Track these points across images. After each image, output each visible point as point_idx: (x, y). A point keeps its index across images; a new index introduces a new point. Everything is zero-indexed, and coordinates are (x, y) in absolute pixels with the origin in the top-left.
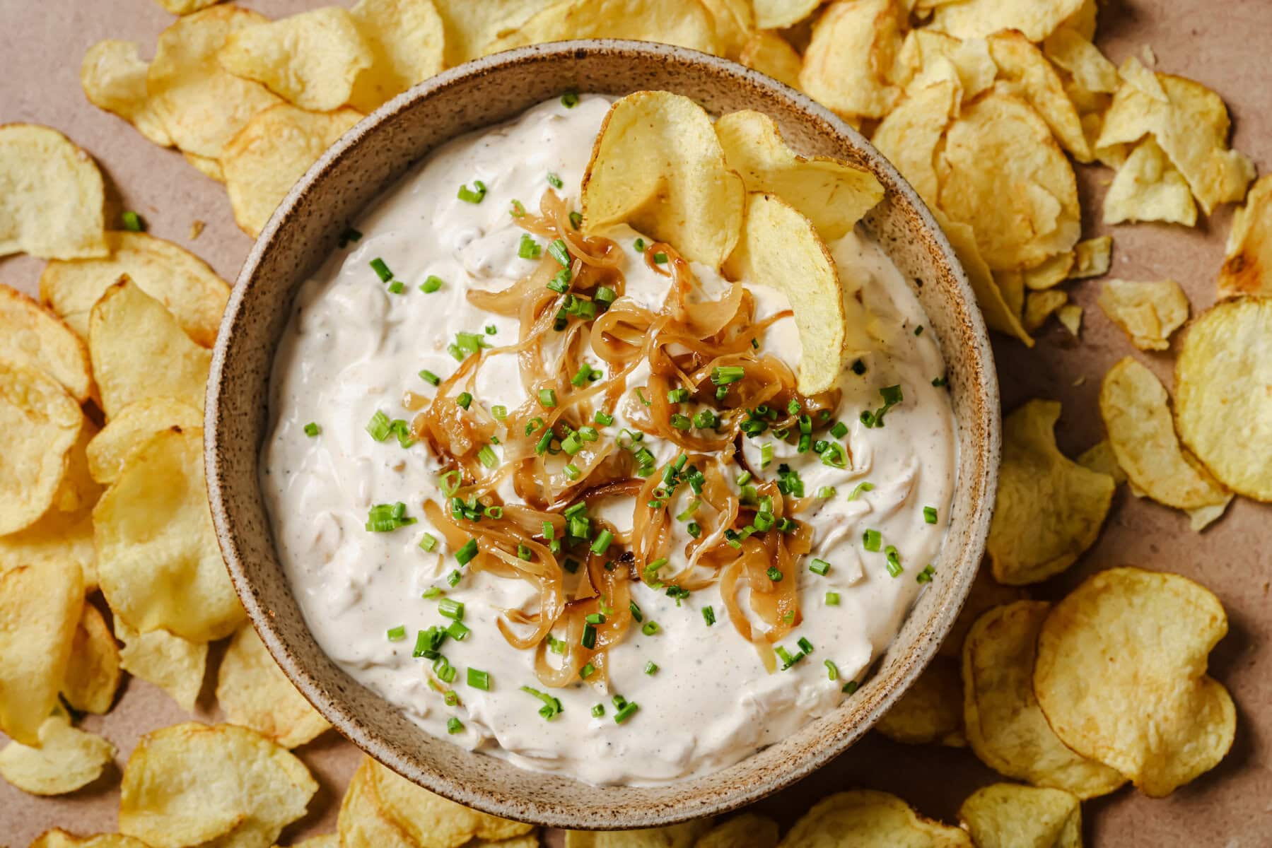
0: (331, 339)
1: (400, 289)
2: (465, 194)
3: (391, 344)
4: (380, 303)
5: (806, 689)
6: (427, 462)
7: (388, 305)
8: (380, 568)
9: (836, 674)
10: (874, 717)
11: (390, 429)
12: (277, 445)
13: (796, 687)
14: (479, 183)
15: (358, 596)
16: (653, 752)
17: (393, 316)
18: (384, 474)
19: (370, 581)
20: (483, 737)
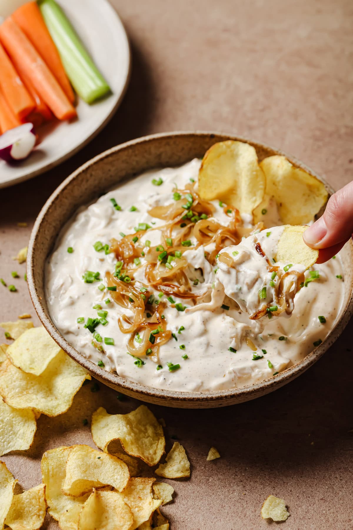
0: (87, 222)
1: (119, 209)
2: (154, 182)
3: (110, 226)
4: (110, 211)
5: (257, 370)
6: (113, 260)
7: (113, 213)
8: (83, 295)
9: (272, 367)
10: (283, 377)
11: (101, 248)
12: (55, 254)
13: (253, 368)
14: (160, 179)
15: (72, 303)
16: (183, 384)
17: (114, 217)
18: (95, 262)
19: (79, 298)
20: (111, 368)
